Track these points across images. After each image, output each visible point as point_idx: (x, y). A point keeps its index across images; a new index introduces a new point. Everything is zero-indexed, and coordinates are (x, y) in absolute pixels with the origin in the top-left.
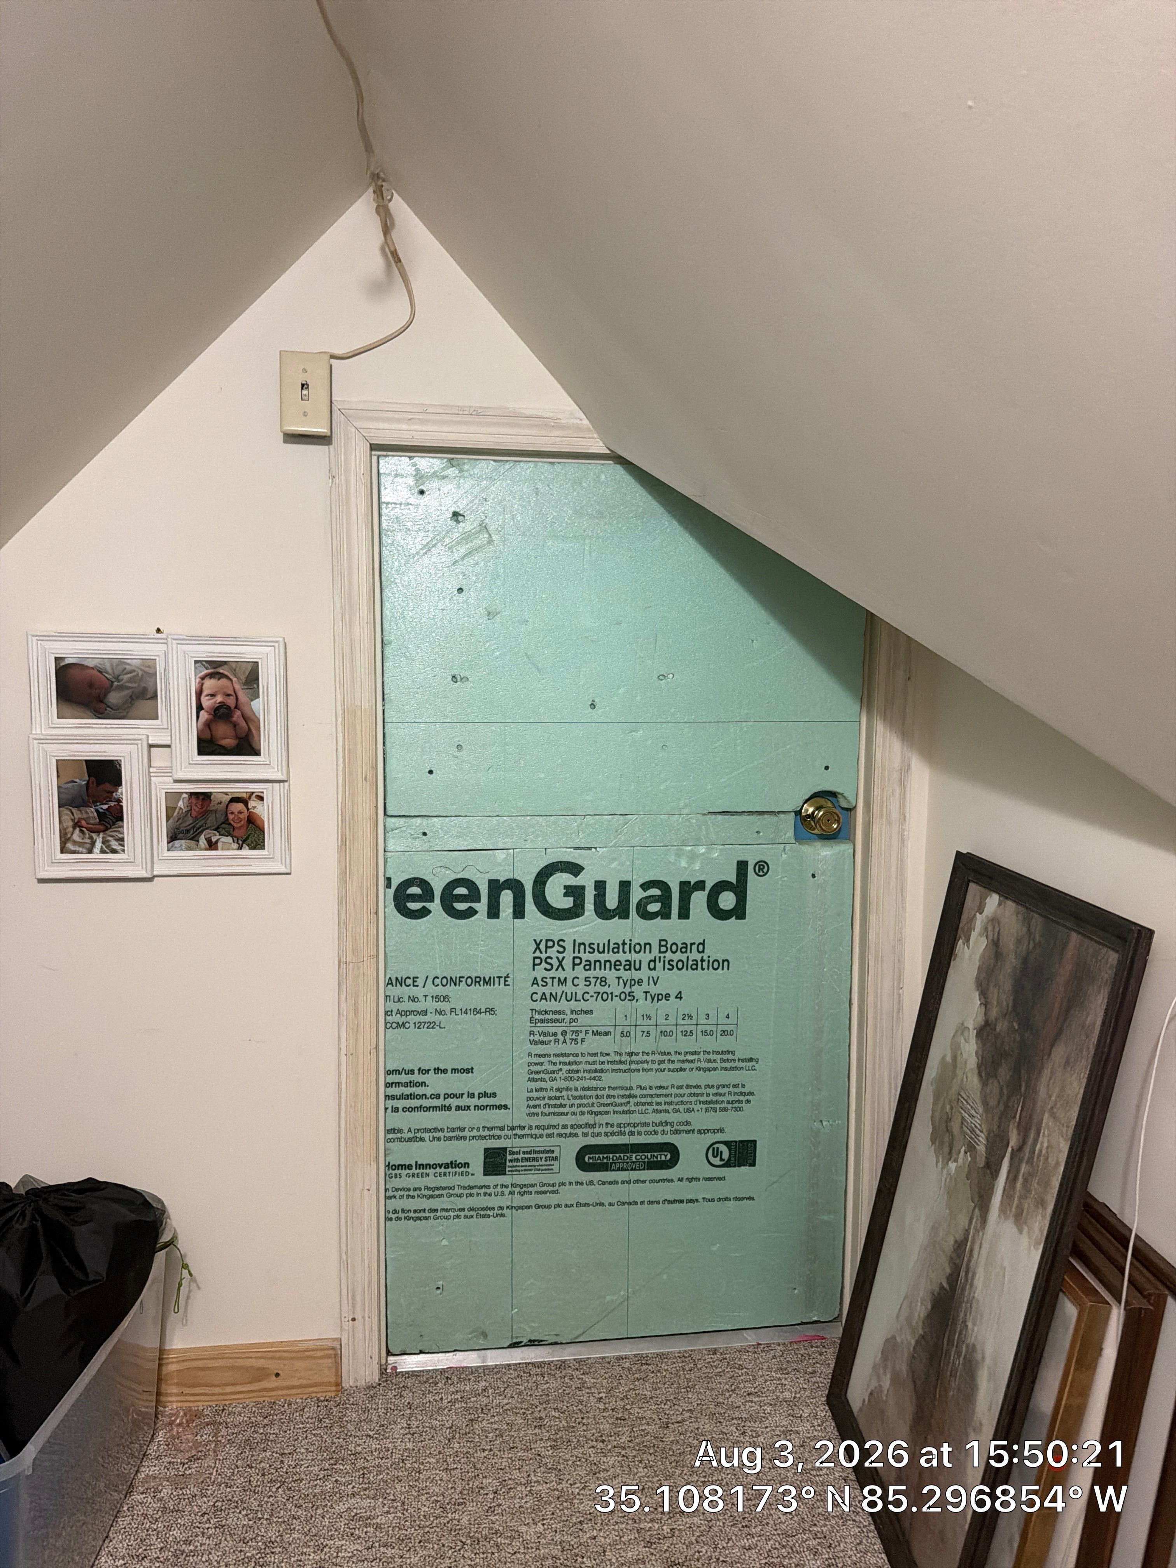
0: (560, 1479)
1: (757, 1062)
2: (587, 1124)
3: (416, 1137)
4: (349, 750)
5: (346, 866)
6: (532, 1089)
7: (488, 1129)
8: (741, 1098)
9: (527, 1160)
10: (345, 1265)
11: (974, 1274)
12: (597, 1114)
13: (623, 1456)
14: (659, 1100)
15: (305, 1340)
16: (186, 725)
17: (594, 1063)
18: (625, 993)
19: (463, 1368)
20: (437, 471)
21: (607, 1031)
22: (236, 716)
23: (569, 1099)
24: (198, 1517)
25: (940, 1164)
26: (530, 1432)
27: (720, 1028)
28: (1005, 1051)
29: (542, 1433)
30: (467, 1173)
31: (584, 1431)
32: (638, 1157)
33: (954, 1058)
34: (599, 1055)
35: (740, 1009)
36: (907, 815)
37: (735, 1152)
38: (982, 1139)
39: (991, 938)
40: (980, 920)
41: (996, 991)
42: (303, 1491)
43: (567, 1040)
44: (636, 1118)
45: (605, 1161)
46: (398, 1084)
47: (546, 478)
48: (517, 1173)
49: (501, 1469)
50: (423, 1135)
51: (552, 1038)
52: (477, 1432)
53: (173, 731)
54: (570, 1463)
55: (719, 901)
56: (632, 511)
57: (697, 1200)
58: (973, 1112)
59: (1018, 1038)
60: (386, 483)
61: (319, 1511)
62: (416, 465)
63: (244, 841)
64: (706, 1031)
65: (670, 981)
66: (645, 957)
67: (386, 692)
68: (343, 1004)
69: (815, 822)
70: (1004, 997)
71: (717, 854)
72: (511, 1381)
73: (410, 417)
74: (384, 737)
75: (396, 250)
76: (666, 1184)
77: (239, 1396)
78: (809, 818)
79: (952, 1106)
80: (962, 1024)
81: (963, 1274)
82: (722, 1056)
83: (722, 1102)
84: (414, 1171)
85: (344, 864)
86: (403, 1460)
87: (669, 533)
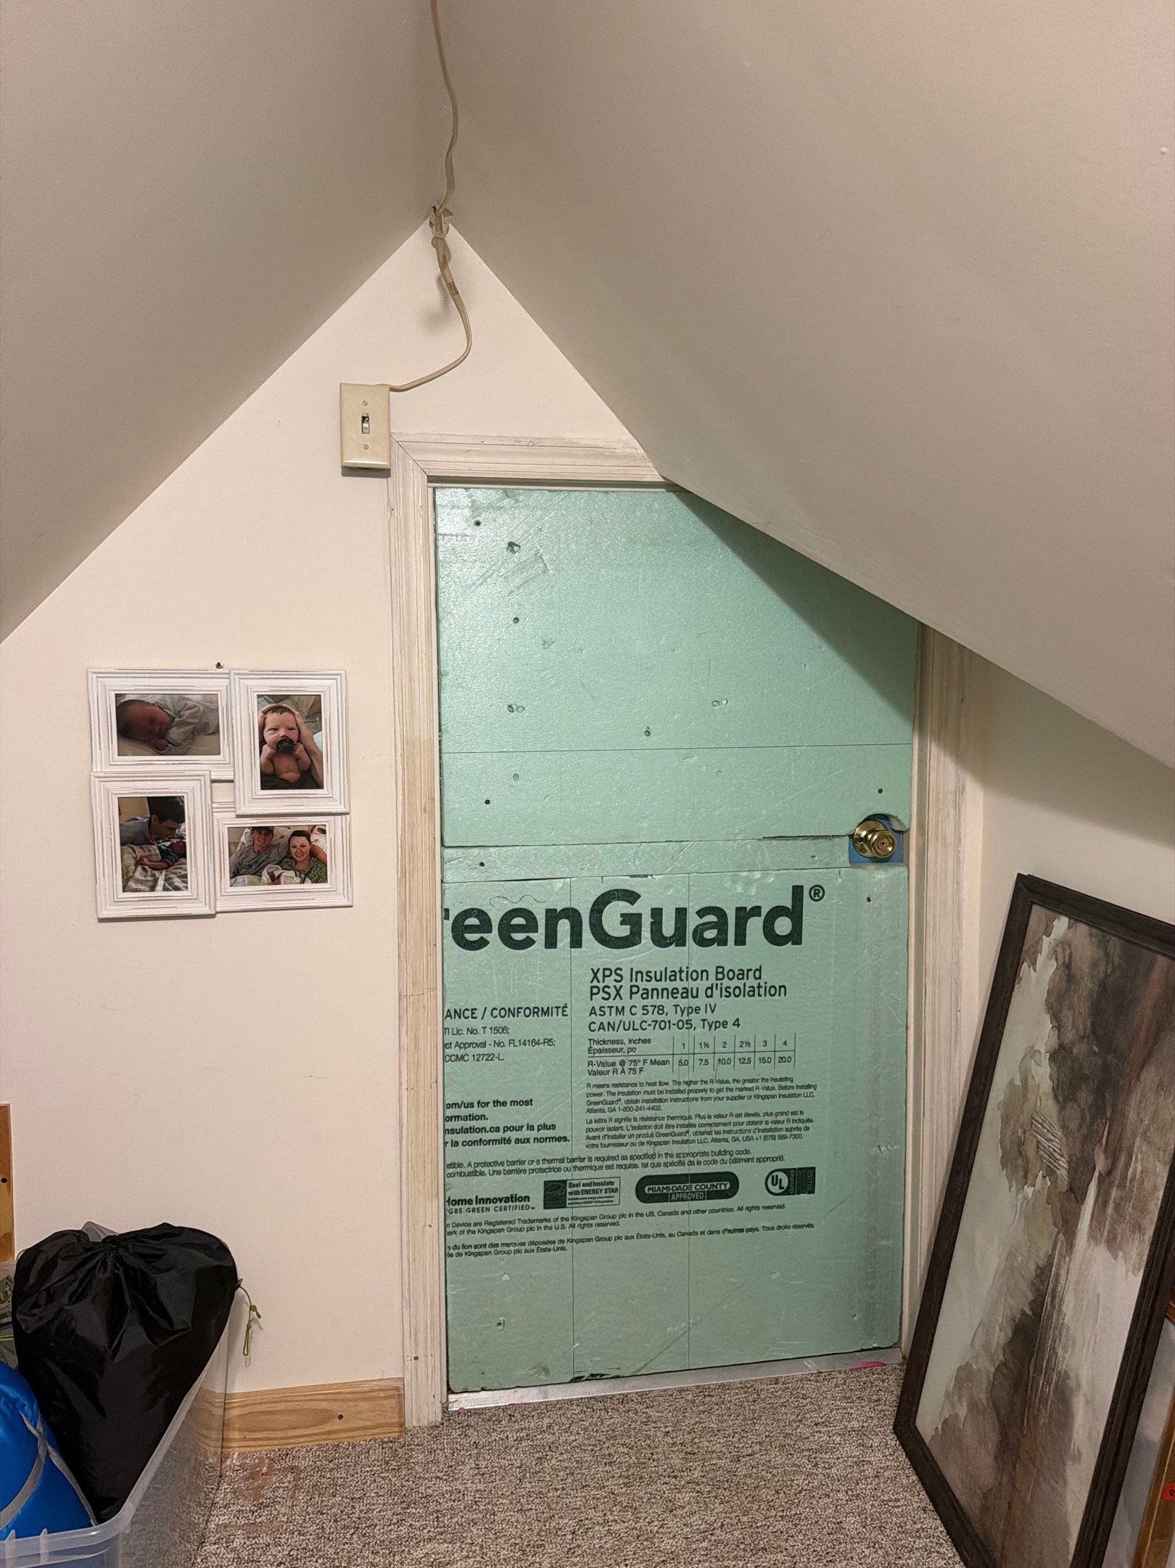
0: (637, 1518)
1: (816, 1089)
2: (646, 1154)
3: (476, 1172)
4: (408, 781)
5: (405, 898)
6: (591, 1121)
7: (548, 1161)
8: (800, 1125)
9: (587, 1192)
10: (407, 1302)
11: (1062, 1299)
12: (656, 1144)
13: (698, 1492)
14: (718, 1129)
15: (367, 1381)
16: (249, 759)
17: (653, 1092)
18: (682, 1021)
19: (525, 1404)
20: (493, 502)
21: (665, 1060)
22: (298, 749)
23: (628, 1130)
25: (1014, 1189)
26: (601, 1470)
27: (778, 1054)
28: (1085, 1074)
29: (613, 1470)
30: (528, 1207)
31: (655, 1466)
33: (1025, 1081)
34: (658, 1084)
35: (797, 1035)
36: (962, 836)
37: (795, 1178)
38: (1063, 1163)
39: (1061, 961)
40: (1047, 943)
41: (1070, 1014)
42: (378, 1537)
43: (627, 1071)
44: (695, 1148)
45: (665, 1191)
46: (456, 1118)
47: (600, 507)
48: (578, 1205)
49: (576, 1508)
50: (483, 1169)
51: (611, 1068)
52: (548, 1471)
53: (236, 766)
54: (645, 1500)
55: (775, 926)
56: (685, 538)
57: (757, 1229)
58: (1049, 1136)
59: (1100, 1062)
60: (442, 515)
61: (397, 1558)
62: (473, 496)
63: (306, 875)
64: (764, 1058)
65: (727, 1008)
66: (702, 985)
67: (443, 722)
68: (404, 1038)
69: (869, 845)
70: (1080, 1020)
71: (772, 880)
72: (575, 1417)
73: (468, 449)
74: (440, 768)
75: (453, 282)
76: (726, 1213)
77: (302, 1440)
78: (862, 841)
79: (1025, 1131)
80: (1032, 1047)
81: (1048, 1299)
82: (781, 1083)
83: (781, 1129)
84: (474, 1205)
85: (403, 896)
86: (476, 1502)
87: (722, 559)
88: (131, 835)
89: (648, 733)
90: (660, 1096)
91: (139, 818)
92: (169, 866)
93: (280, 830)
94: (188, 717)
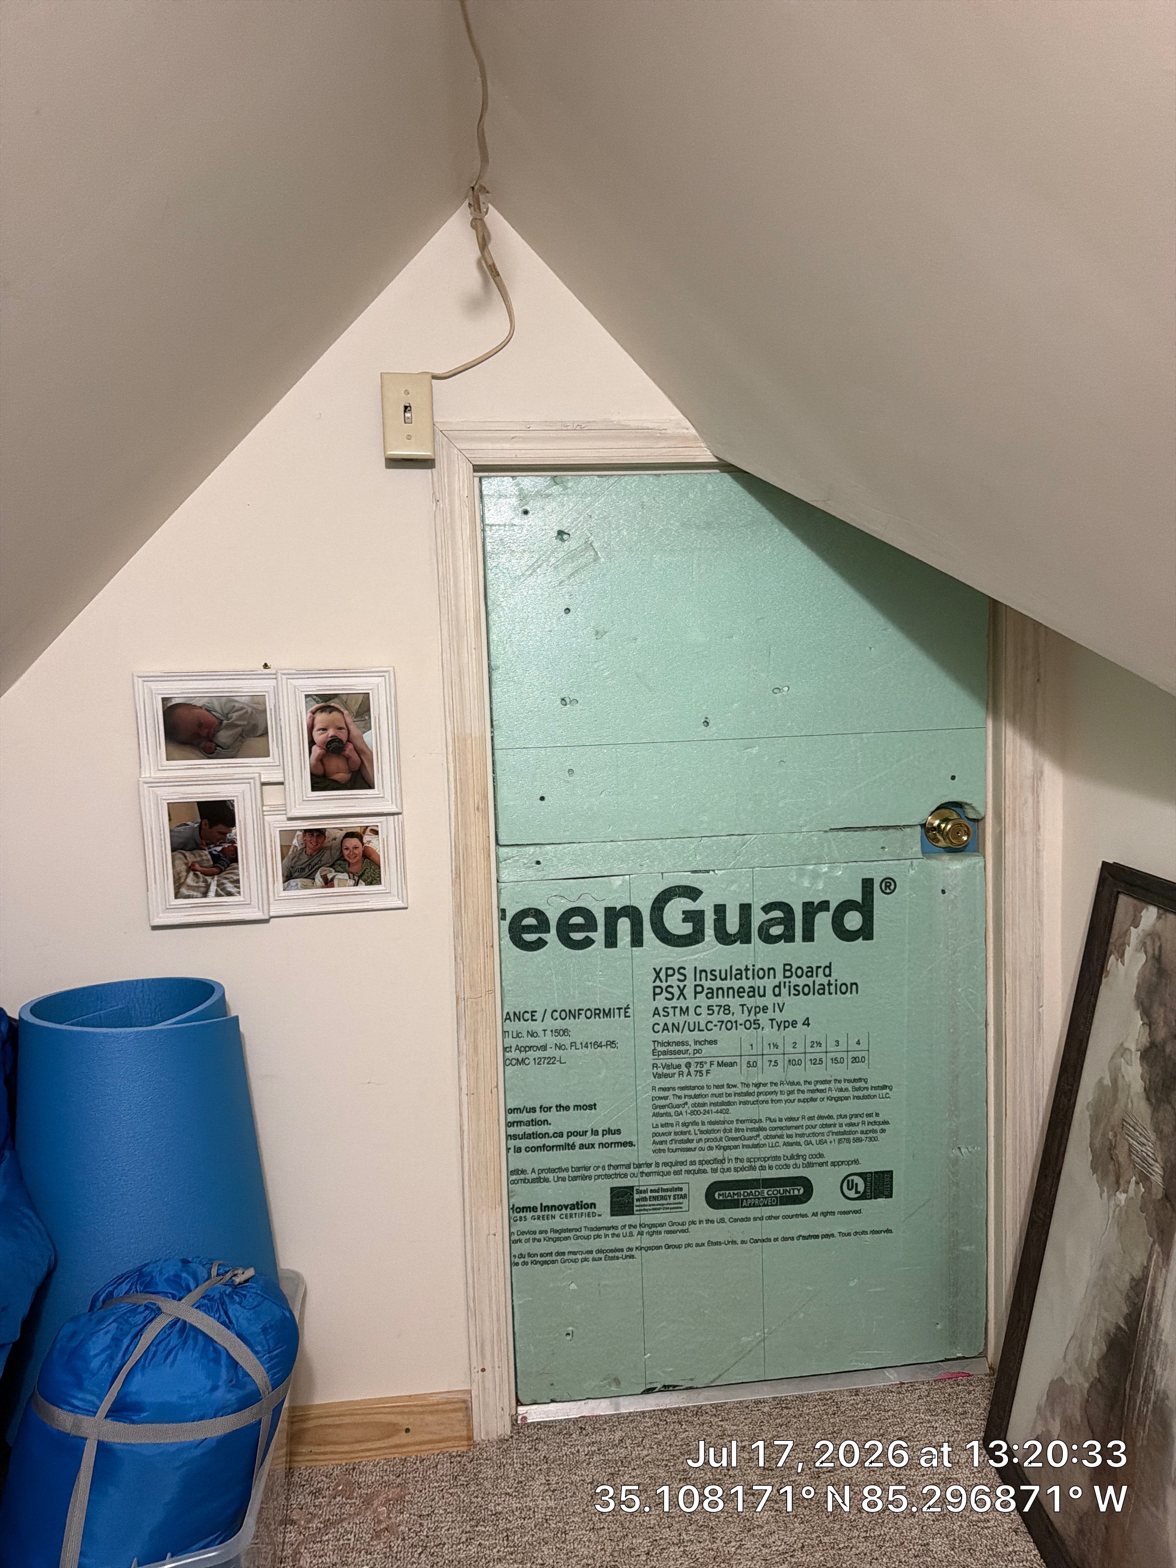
0: (714, 1538)
1: (891, 1090)
2: (715, 1159)
3: (540, 1178)
4: (460, 779)
5: (461, 899)
6: (657, 1125)
7: (614, 1167)
8: (875, 1127)
9: (655, 1198)
10: (472, 1311)
11: (1159, 1315)
12: (725, 1148)
13: (777, 1510)
14: (789, 1132)
15: (436, 1393)
16: (298, 760)
17: (720, 1095)
18: (750, 1021)
19: (596, 1416)
20: (541, 490)
21: (733, 1061)
22: (348, 749)
23: (696, 1134)
25: (1105, 1195)
27: (851, 1054)
30: (594, 1215)
33: (1115, 1081)
34: (725, 1086)
35: (870, 1034)
36: (1041, 824)
38: (1158, 1169)
39: (1150, 953)
40: (1135, 934)
41: (1162, 1010)
43: (692, 1073)
44: (766, 1152)
45: (736, 1197)
46: (519, 1123)
47: (651, 490)
48: (646, 1212)
49: (650, 1528)
50: (547, 1176)
51: (677, 1071)
53: (286, 767)
54: (722, 1519)
55: (845, 921)
56: (741, 520)
57: (833, 1235)
58: (1142, 1139)
60: (489, 505)
62: (520, 485)
64: (836, 1059)
65: (796, 1007)
66: (769, 983)
67: (495, 718)
68: (462, 1041)
69: (942, 835)
71: (840, 873)
72: (648, 1430)
73: (514, 435)
74: (493, 765)
75: (494, 264)
76: (800, 1219)
77: (368, 1454)
78: (935, 830)
79: (1115, 1133)
80: (1122, 1044)
81: (1144, 1314)
82: (854, 1084)
83: (856, 1132)
84: (539, 1213)
85: (458, 897)
86: (547, 1520)
87: (780, 540)
88: (181, 841)
90: (729, 1099)
91: (189, 823)
92: (221, 872)
94: (235, 720)
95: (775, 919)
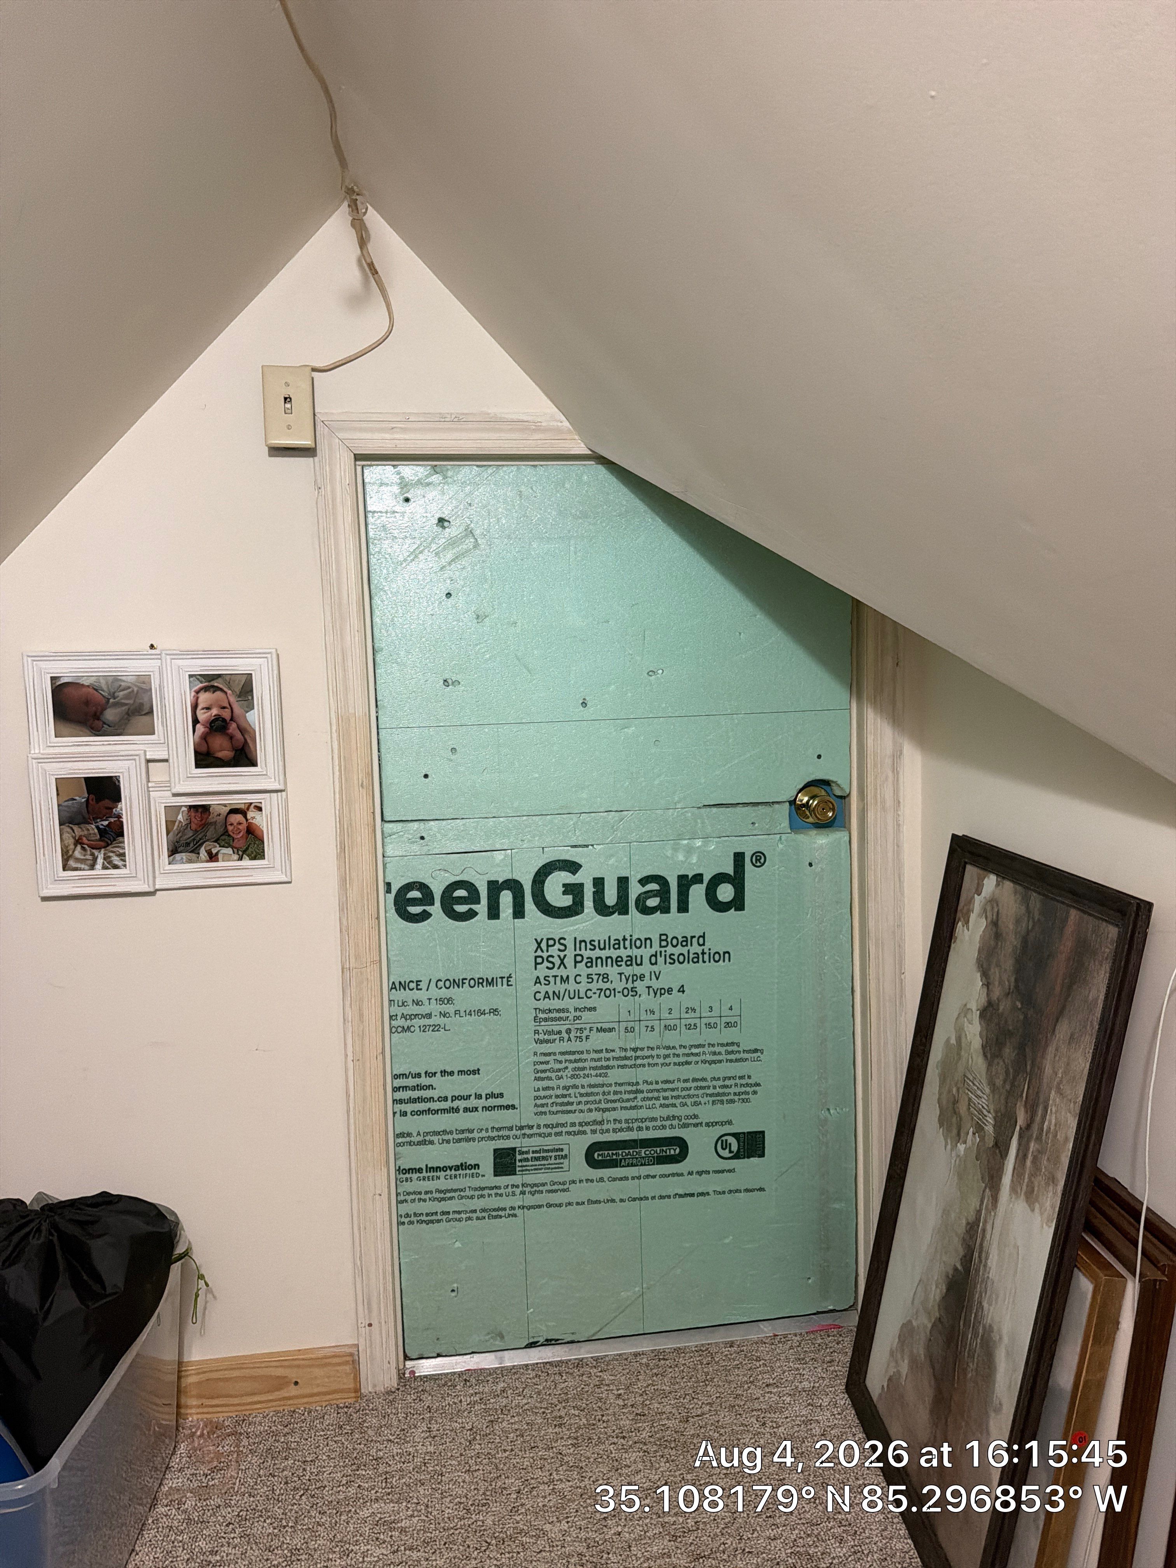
0: (582, 1477)
1: (762, 1053)
2: (595, 1121)
3: (425, 1141)
4: (345, 757)
5: (345, 874)
6: (539, 1088)
7: (497, 1130)
8: (748, 1089)
9: (537, 1159)
10: (360, 1271)
11: (988, 1254)
12: (604, 1110)
13: (645, 1451)
14: (665, 1094)
15: (322, 1348)
16: (182, 738)
17: (599, 1060)
18: (627, 988)
19: (480, 1370)
20: (422, 479)
21: (611, 1027)
23: (576, 1097)
24: (223, 1528)
25: (949, 1147)
26: (551, 1431)
27: (724, 1020)
28: (1009, 1030)
29: (562, 1432)
30: (478, 1175)
31: (605, 1428)
32: (647, 1153)
33: (959, 1039)
34: (604, 1051)
35: (742, 1000)
36: (901, 801)
37: (744, 1142)
38: (990, 1120)
39: (989, 919)
40: (978, 902)
41: (997, 971)
42: (327, 1498)
43: (573, 1038)
44: (643, 1113)
45: (614, 1157)
46: (405, 1088)
47: (529, 480)
48: (527, 1172)
49: (523, 1469)
50: (432, 1138)
51: (557, 1037)
52: (498, 1433)
53: (170, 744)
54: (592, 1460)
56: (616, 510)
57: (708, 1194)
58: (979, 1093)
59: (1021, 1017)
60: (371, 493)
61: (343, 1518)
62: (400, 473)
63: (244, 852)
64: (709, 1024)
65: (672, 975)
66: (646, 952)
67: (378, 698)
68: (348, 1009)
69: (810, 810)
70: (1005, 977)
71: (713, 847)
72: (530, 1381)
73: (395, 426)
74: (378, 743)
75: (372, 262)
76: (676, 1178)
77: (258, 1406)
78: (803, 806)
79: (959, 1089)
80: (966, 1005)
81: (976, 1254)
82: (727, 1048)
83: (729, 1094)
84: (424, 1174)
85: (343, 870)
86: (425, 1463)
87: (653, 530)
89: (584, 704)
90: (607, 1063)
91: (77, 798)
92: (108, 845)
93: (217, 808)
95: (651, 891)
